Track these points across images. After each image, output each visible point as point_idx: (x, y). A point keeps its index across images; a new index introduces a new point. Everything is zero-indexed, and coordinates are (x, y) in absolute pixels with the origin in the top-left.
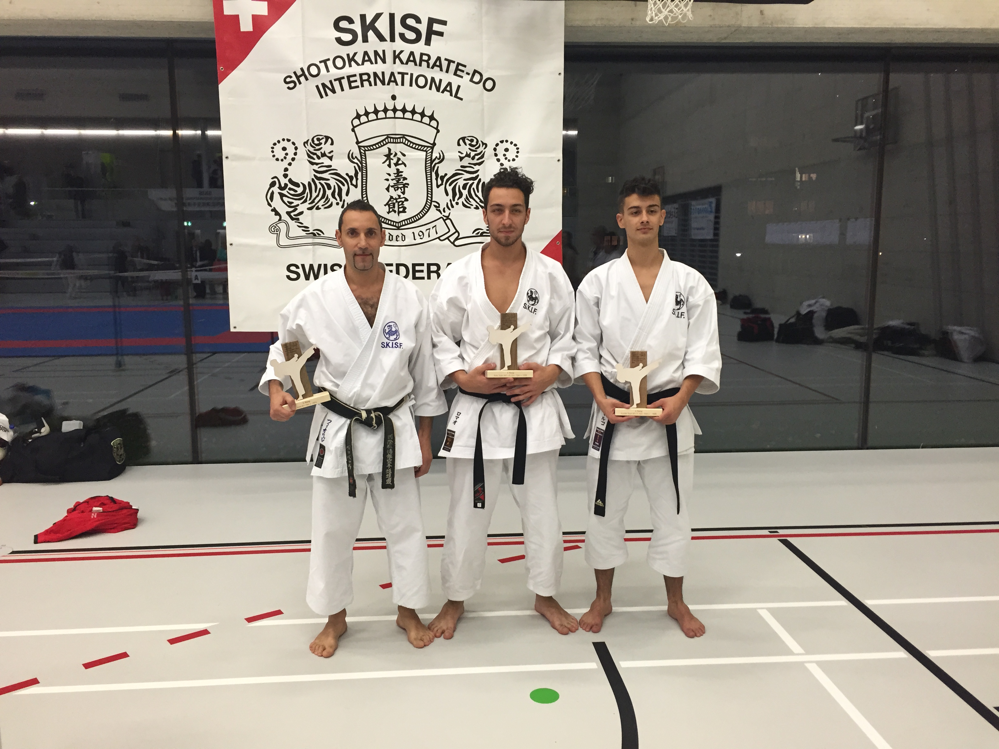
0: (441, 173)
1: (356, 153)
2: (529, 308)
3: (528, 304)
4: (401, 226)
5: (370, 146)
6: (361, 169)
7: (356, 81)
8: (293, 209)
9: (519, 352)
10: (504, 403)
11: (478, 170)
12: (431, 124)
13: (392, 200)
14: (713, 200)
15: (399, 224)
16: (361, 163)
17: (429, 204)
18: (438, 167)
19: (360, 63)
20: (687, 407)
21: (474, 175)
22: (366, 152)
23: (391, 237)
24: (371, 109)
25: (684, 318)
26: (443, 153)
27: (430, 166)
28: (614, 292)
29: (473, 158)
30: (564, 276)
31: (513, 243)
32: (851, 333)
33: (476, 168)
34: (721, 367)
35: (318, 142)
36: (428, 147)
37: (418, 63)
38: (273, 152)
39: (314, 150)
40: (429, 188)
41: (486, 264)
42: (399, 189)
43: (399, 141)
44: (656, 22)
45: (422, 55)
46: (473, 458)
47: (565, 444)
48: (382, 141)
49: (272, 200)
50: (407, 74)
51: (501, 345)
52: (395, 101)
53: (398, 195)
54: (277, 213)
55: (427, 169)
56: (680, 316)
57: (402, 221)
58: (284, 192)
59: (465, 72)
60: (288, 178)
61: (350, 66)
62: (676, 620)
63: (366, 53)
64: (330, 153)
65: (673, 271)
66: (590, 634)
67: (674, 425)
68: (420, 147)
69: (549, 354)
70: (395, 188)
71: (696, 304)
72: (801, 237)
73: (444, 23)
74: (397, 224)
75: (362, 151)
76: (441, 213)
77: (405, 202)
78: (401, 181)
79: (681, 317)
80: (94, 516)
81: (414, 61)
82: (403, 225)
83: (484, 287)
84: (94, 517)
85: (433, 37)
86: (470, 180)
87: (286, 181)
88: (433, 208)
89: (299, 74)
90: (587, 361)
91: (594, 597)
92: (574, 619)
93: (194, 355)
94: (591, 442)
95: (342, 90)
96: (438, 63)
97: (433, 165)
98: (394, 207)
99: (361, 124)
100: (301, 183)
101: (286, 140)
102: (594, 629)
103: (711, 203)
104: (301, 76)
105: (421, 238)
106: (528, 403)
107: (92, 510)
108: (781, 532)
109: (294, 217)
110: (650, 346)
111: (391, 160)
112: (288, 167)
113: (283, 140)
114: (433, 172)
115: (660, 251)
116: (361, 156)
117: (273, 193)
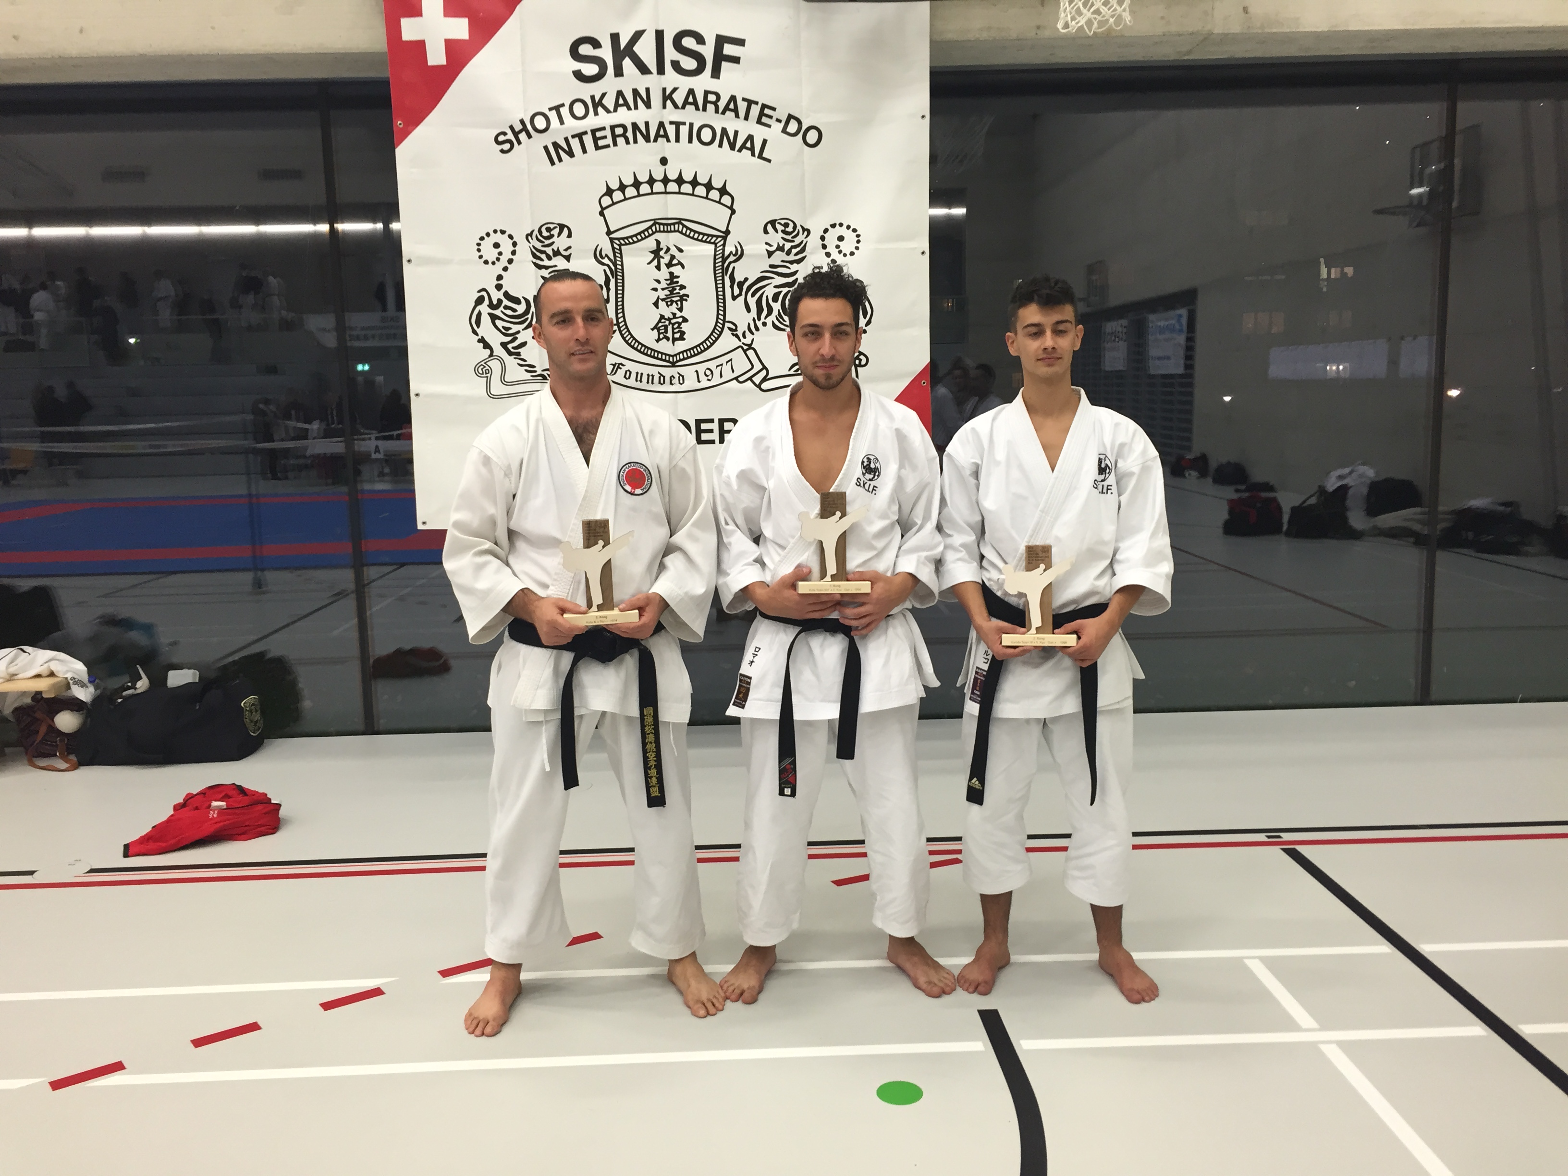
0: (739, 278)
1: (607, 249)
2: (864, 485)
3: (863, 479)
4: (677, 361)
5: (627, 238)
6: (614, 274)
7: (605, 137)
8: (510, 338)
9: (849, 554)
10: (828, 633)
11: (797, 271)
12: (722, 201)
13: (663, 321)
14: (1184, 312)
15: (675, 358)
16: (615, 264)
17: (721, 326)
18: (734, 268)
19: (612, 110)
20: (1120, 634)
21: (790, 280)
22: (623, 247)
23: (662, 378)
24: (628, 180)
25: (1112, 493)
26: (741, 246)
27: (721, 267)
28: (1000, 455)
29: (788, 253)
30: (922, 432)
31: (838, 383)
32: (1408, 520)
33: (794, 267)
34: (1172, 572)
35: (548, 234)
36: (718, 237)
37: (701, 107)
38: (479, 250)
39: (542, 246)
40: (720, 301)
41: (796, 416)
42: (674, 304)
43: (673, 229)
44: (1073, 30)
45: (706, 93)
46: (779, 718)
47: (925, 696)
48: (647, 230)
49: (478, 325)
50: (684, 124)
51: (821, 543)
52: (667, 167)
53: (672, 313)
54: (487, 346)
55: (717, 272)
56: (1105, 490)
57: (679, 354)
58: (498, 312)
59: (774, 119)
60: (503, 291)
61: (596, 114)
62: (1111, 975)
63: (620, 94)
64: (566, 250)
65: (1094, 424)
66: (975, 997)
67: (1095, 666)
68: (705, 237)
69: (897, 557)
70: (667, 303)
71: (1129, 471)
72: (1331, 369)
73: (741, 42)
74: (671, 358)
75: (615, 246)
76: (740, 340)
77: (683, 324)
78: (677, 291)
79: (1107, 493)
80: (213, 814)
81: (695, 103)
82: (681, 360)
83: (793, 453)
84: (213, 816)
85: (725, 65)
86: (785, 287)
87: (500, 295)
88: (726, 331)
89: (517, 130)
90: (960, 563)
91: (981, 938)
92: (949, 972)
93: (365, 569)
94: (968, 690)
95: (584, 151)
96: (732, 106)
97: (725, 265)
98: (666, 332)
99: (614, 204)
100: (523, 298)
101: (499, 232)
102: (980, 988)
103: (1180, 316)
104: (520, 131)
105: (709, 380)
106: (864, 632)
107: (210, 805)
108: (1286, 837)
109: (513, 350)
110: (1057, 539)
111: (661, 259)
112: (503, 273)
113: (495, 231)
114: (726, 275)
115: (1073, 390)
116: (614, 253)
117: (479, 314)
